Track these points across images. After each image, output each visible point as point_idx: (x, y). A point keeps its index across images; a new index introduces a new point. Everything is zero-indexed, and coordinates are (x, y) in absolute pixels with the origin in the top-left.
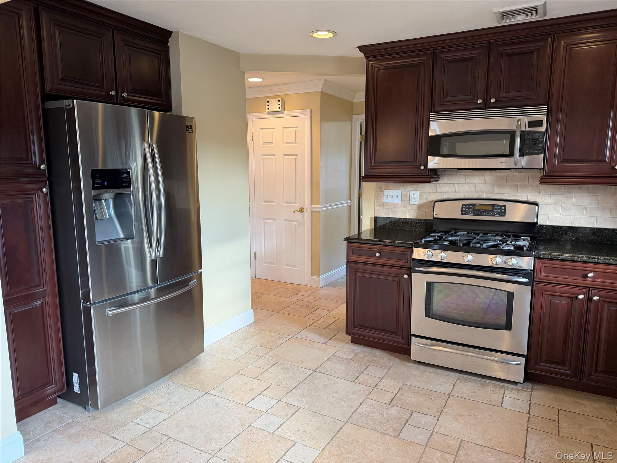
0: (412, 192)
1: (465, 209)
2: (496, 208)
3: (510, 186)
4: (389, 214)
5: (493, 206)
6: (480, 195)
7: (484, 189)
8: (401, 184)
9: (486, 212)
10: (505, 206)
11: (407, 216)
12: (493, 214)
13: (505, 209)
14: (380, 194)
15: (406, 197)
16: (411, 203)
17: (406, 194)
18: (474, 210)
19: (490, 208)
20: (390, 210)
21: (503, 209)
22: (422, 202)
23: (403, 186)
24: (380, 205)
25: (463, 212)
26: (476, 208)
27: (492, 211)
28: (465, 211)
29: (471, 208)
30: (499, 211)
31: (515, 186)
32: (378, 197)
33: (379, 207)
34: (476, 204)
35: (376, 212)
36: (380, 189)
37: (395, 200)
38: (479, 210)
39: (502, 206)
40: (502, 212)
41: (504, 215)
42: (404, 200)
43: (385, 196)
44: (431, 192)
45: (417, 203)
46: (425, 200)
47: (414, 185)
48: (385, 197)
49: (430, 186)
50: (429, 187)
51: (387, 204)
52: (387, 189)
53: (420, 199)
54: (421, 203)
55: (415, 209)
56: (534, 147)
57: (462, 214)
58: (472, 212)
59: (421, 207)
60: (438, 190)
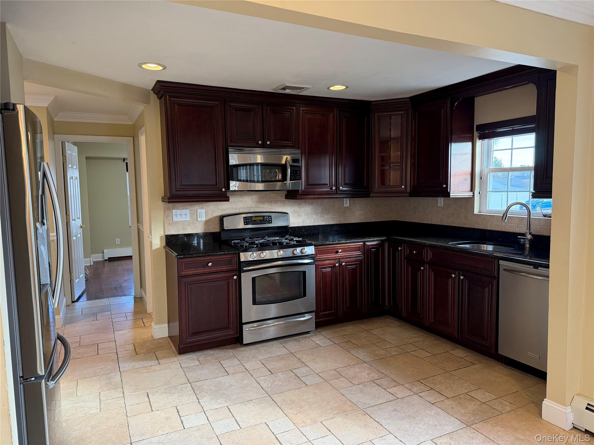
0: (199, 211)
1: (247, 221)
2: (265, 218)
3: (268, 202)
4: (179, 231)
5: (264, 216)
6: (250, 209)
7: (252, 206)
8: (189, 203)
9: (260, 222)
10: (271, 216)
11: (195, 232)
12: (265, 223)
13: (271, 218)
14: (169, 214)
15: (194, 216)
16: (199, 219)
17: (194, 212)
18: (252, 221)
19: (261, 218)
20: (180, 228)
21: (270, 219)
22: (208, 218)
23: (190, 205)
24: (169, 224)
25: (245, 223)
26: (253, 219)
27: (263, 220)
28: (246, 222)
29: (250, 219)
30: (268, 220)
31: (271, 202)
32: (167, 217)
33: (169, 225)
34: (252, 217)
35: (166, 231)
36: (169, 209)
37: (183, 218)
38: (255, 221)
39: (269, 216)
40: (270, 221)
41: (271, 223)
42: (192, 217)
43: (174, 215)
44: (214, 209)
45: (204, 219)
46: (210, 217)
47: (199, 204)
48: (174, 217)
49: (213, 204)
50: (212, 206)
51: (177, 223)
52: (175, 208)
53: (206, 216)
54: (207, 220)
55: (203, 224)
56: (296, 176)
57: (244, 224)
58: (251, 222)
59: (207, 222)
60: (220, 207)
